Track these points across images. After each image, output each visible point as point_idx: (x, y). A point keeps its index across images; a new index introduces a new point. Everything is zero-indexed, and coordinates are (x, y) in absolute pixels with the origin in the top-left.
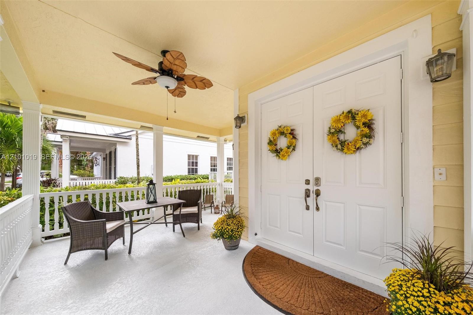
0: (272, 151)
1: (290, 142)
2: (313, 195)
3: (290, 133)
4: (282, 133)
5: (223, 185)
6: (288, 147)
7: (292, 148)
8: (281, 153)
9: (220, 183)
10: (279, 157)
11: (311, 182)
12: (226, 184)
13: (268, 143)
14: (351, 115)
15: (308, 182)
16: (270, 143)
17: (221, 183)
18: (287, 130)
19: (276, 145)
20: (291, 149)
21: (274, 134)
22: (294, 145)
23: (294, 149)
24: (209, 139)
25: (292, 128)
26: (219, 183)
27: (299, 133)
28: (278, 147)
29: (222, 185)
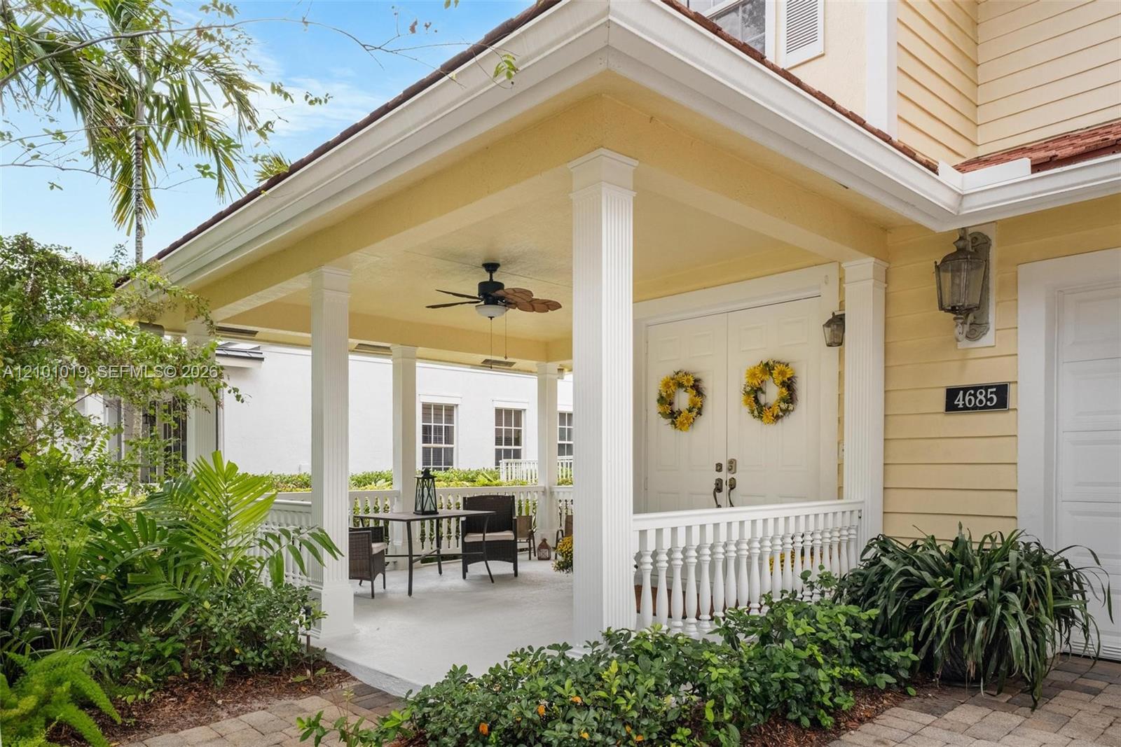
0: (664, 415)
1: (692, 401)
2: (725, 488)
3: (691, 387)
4: (680, 385)
5: (556, 493)
6: (690, 411)
7: (696, 410)
8: (679, 419)
9: (547, 487)
10: (675, 425)
11: (724, 468)
12: (564, 490)
13: (658, 401)
14: (768, 368)
15: (719, 468)
16: (662, 400)
17: (550, 488)
18: (688, 380)
19: (671, 404)
20: (694, 414)
21: (667, 385)
22: (699, 405)
23: (699, 413)
24: (513, 367)
25: (697, 376)
26: (545, 488)
27: (708, 385)
28: (676, 408)
29: (552, 493)
